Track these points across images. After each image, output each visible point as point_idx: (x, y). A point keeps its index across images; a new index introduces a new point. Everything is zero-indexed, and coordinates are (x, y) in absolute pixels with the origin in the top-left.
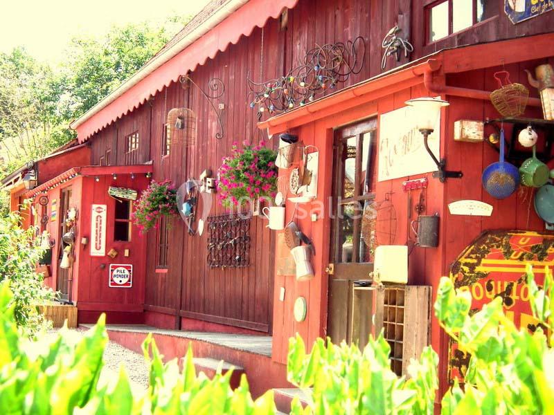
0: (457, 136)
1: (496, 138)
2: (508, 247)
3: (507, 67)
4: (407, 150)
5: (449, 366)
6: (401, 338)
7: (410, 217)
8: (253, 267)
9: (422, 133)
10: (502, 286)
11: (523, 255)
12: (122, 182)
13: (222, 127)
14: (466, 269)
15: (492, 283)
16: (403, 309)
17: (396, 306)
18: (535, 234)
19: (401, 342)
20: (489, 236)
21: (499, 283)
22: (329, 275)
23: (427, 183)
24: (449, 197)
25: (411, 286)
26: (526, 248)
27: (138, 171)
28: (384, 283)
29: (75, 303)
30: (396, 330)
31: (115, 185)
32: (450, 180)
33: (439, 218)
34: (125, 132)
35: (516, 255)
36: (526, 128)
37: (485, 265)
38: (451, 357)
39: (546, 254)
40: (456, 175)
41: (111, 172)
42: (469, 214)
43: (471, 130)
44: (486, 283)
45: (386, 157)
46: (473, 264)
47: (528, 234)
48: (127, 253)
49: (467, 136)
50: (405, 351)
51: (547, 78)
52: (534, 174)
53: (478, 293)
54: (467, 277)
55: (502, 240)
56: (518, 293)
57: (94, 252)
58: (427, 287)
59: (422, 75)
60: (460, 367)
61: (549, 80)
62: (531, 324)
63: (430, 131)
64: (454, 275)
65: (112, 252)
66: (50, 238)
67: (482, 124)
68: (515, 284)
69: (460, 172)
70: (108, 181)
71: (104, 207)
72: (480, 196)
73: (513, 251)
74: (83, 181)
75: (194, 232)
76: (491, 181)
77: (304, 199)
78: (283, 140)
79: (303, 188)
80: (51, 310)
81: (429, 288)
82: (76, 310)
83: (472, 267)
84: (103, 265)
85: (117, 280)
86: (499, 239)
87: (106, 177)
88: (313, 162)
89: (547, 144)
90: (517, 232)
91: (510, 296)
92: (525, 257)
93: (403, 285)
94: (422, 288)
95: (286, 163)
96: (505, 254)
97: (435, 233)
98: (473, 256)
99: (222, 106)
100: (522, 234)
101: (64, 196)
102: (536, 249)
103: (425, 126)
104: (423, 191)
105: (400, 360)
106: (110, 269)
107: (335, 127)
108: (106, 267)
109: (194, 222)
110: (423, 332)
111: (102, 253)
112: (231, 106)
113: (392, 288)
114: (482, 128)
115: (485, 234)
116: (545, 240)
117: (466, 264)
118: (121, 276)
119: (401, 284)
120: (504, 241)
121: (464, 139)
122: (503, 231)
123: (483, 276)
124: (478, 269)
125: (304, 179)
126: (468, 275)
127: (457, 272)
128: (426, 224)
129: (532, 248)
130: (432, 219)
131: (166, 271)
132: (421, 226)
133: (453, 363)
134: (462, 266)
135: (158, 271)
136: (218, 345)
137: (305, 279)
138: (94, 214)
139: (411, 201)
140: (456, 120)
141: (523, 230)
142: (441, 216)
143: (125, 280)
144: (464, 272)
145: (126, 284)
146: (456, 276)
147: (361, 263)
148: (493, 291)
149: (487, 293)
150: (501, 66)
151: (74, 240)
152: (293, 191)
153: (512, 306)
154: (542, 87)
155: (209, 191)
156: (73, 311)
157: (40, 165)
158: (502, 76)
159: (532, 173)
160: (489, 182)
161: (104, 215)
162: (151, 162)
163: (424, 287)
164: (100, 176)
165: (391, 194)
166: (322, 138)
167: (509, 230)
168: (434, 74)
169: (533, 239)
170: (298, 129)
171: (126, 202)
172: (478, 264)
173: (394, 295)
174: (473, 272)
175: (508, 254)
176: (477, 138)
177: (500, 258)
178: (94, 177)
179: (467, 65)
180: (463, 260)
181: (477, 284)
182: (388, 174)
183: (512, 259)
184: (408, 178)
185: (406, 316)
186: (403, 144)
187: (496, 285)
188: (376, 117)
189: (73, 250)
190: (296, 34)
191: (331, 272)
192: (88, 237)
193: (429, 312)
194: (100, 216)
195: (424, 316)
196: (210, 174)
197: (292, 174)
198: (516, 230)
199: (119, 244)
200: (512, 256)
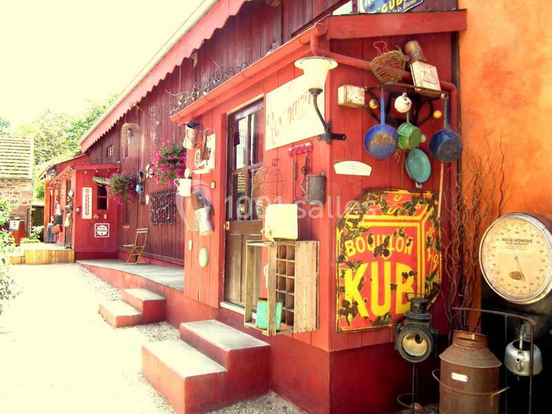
0: (341, 101)
1: (375, 103)
2: (385, 203)
3: (384, 38)
4: (291, 119)
5: (337, 315)
6: (292, 290)
7: (296, 179)
8: (178, 225)
9: (312, 93)
10: (381, 239)
11: (397, 211)
12: (101, 174)
13: (158, 136)
14: (351, 224)
15: (373, 237)
16: (294, 263)
17: (286, 260)
18: (406, 192)
19: (293, 294)
20: (369, 194)
21: (378, 237)
22: (226, 231)
23: (312, 147)
24: (335, 157)
25: (301, 242)
26: (399, 205)
27: (112, 167)
28: (275, 239)
29: (73, 247)
30: (287, 282)
31: (97, 175)
32: (335, 142)
33: (325, 178)
34: (106, 145)
35: (391, 211)
36: (401, 94)
37: (366, 221)
38: (339, 307)
39: (415, 210)
40: (340, 137)
41: (95, 167)
42: (352, 174)
43: (354, 95)
44: (367, 237)
45: (272, 129)
46: (356, 219)
47: (401, 192)
48: (105, 217)
49: (351, 101)
50: (296, 302)
51: (416, 52)
52: (410, 136)
53: (361, 247)
54: (352, 232)
55: (380, 198)
56: (394, 245)
57: (84, 216)
58: (315, 242)
59: (308, 43)
60: (347, 316)
61: (418, 54)
62: (405, 272)
63: (319, 91)
64: (340, 230)
65: (96, 217)
66: (61, 209)
67: (363, 90)
68: (391, 237)
69: (344, 135)
70: (92, 173)
71: (91, 189)
72: (360, 157)
73: (389, 208)
74: (77, 174)
75: (144, 203)
76: (374, 143)
77: (205, 171)
78: (188, 126)
79: (204, 162)
80: (57, 252)
81: (317, 243)
82: (73, 252)
83: (355, 222)
84: (90, 224)
85: (100, 233)
86: (377, 196)
87: (91, 170)
88: (212, 142)
89: (415, 113)
90: (392, 191)
91: (388, 248)
92: (398, 212)
93: (294, 240)
94: (311, 243)
95: (191, 144)
96: (383, 210)
97: (322, 192)
98: (356, 212)
99: (158, 123)
100: (395, 192)
101: (68, 183)
102: (407, 205)
103: (315, 86)
104: (308, 155)
105: (292, 311)
106: (95, 226)
107: (228, 113)
108: (92, 225)
109: (144, 196)
110: (313, 283)
111: (89, 217)
112: (164, 122)
113: (283, 243)
114: (364, 94)
115: (366, 191)
116: (414, 198)
117: (350, 220)
118: (102, 230)
119: (291, 240)
120: (381, 198)
121: (348, 103)
122: (380, 189)
123: (365, 230)
124: (361, 224)
125: (205, 155)
126: (352, 230)
127: (343, 228)
128: (314, 182)
129: (404, 205)
130: (319, 178)
131: (128, 227)
132: (309, 184)
133: (341, 312)
134: (347, 222)
135: (124, 227)
136: (149, 280)
137: (205, 234)
138: (84, 194)
139: (297, 165)
140: (340, 86)
141: (397, 189)
142: (328, 177)
143: (105, 233)
144: (348, 227)
145: (105, 235)
146: (342, 231)
147: (252, 221)
148: (373, 244)
149: (369, 246)
150: (380, 37)
151: (72, 209)
152: (197, 166)
153: (389, 257)
154: (411, 60)
155: (151, 177)
156: (71, 253)
157: (58, 166)
158: (381, 46)
159: (408, 135)
160: (372, 143)
161: (90, 194)
162: (119, 162)
163: (312, 242)
164: (87, 170)
165: (277, 159)
166: (218, 122)
167: (385, 188)
168: (321, 38)
169: (405, 197)
170: (200, 117)
171: (104, 186)
172: (360, 220)
173: (285, 250)
174: (356, 227)
175: (385, 210)
176: (359, 102)
177: (378, 213)
178: (84, 170)
179: (350, 32)
180: (348, 216)
181: (360, 238)
182: (274, 143)
183: (388, 215)
184: (293, 144)
185: (297, 270)
186: (287, 115)
187: (376, 239)
188: (262, 100)
189: (72, 215)
190: (202, 70)
191: (228, 228)
192: (80, 208)
193: (317, 264)
194: (88, 194)
195: (313, 269)
196: (152, 166)
197: (196, 153)
198: (391, 188)
199: (100, 211)
200: (388, 212)
